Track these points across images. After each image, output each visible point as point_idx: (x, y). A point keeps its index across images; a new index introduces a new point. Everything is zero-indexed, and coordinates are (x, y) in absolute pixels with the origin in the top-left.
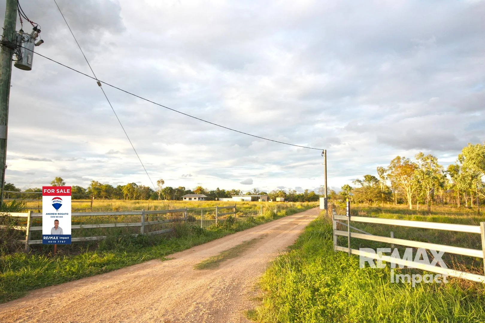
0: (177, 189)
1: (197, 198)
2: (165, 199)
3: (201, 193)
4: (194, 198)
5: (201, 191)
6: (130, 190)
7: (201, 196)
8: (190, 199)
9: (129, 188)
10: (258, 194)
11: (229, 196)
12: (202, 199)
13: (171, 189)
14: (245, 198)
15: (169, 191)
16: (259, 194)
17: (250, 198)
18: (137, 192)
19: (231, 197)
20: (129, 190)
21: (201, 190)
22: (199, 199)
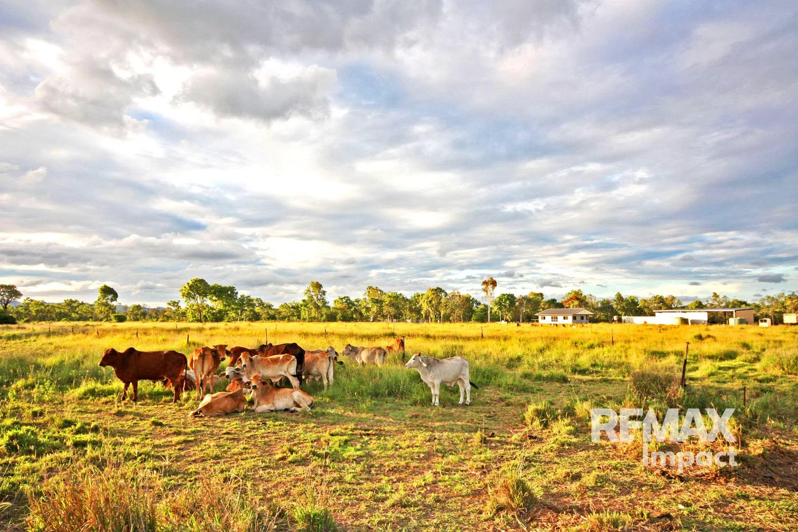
0: (524, 298)
1: (570, 318)
2: (503, 319)
3: (580, 306)
4: (562, 317)
5: (579, 299)
6: (433, 302)
7: (580, 313)
8: (555, 319)
9: (430, 299)
10: (724, 304)
11: (646, 310)
12: (582, 318)
13: (511, 298)
14: (691, 316)
15: (508, 302)
16: (727, 306)
17: (703, 316)
18: (446, 306)
19: (653, 315)
20: (430, 302)
21: (577, 299)
22: (574, 318)
